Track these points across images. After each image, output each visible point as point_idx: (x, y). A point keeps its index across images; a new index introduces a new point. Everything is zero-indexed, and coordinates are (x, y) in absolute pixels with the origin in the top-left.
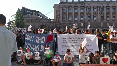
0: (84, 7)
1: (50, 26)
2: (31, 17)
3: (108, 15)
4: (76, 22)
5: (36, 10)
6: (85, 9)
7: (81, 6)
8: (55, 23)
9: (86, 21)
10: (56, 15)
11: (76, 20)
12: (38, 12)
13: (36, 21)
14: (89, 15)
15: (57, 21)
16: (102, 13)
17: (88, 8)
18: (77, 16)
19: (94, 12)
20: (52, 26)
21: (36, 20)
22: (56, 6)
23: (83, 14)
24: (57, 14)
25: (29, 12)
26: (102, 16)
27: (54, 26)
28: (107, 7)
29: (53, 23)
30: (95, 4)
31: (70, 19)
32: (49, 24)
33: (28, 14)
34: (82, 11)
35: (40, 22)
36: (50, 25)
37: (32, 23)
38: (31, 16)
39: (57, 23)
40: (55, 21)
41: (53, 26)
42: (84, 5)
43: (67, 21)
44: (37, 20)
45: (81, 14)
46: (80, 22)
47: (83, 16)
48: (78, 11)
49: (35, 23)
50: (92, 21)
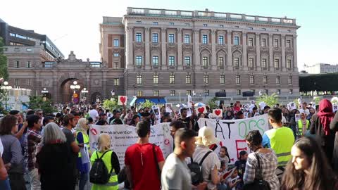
0: (192, 31)
1: (90, 82)
2: (29, 54)
3: (251, 56)
4: (172, 72)
5: (33, 31)
6: (196, 36)
7: (185, 28)
8: (104, 74)
9: (198, 68)
10: (109, 50)
11: (172, 67)
12: (43, 38)
13: (44, 66)
14: (205, 54)
15: (110, 65)
16: (236, 50)
17: (202, 34)
18: (172, 55)
19: (219, 45)
20: (96, 82)
21: (43, 63)
22: (108, 23)
23: (189, 48)
24: (110, 48)
25: (17, 36)
26: (237, 56)
27: (103, 82)
28: (248, 35)
29: (100, 74)
30: (221, 24)
31: (155, 61)
32: (88, 77)
33: (12, 44)
34: (186, 41)
35: (59, 70)
36: (90, 79)
37: (32, 74)
38: (28, 50)
40: (107, 67)
41: (101, 83)
42: (191, 24)
43: (148, 68)
44: (48, 65)
45: (183, 49)
46: (181, 71)
47: (191, 56)
48: (177, 41)
49: (42, 74)
50: (214, 68)
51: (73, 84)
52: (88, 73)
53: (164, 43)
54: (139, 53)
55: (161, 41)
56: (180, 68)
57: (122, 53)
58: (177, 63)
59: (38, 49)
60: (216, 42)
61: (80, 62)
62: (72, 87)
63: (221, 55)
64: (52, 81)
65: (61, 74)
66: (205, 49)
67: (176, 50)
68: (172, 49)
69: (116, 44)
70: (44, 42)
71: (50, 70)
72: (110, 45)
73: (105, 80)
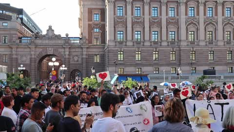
0: (178, 3)
1: (69, 58)
4: (156, 48)
5: (9, 4)
6: (182, 8)
8: (85, 50)
9: (183, 44)
10: (89, 25)
11: (155, 43)
12: (20, 12)
13: (21, 42)
14: (192, 28)
15: (90, 42)
16: (228, 23)
17: (189, 6)
18: (156, 29)
19: (208, 18)
20: (76, 59)
21: (20, 38)
23: (174, 22)
24: (90, 23)
27: (82, 58)
29: (80, 50)
31: (137, 37)
32: (67, 53)
34: (171, 14)
35: (36, 46)
36: (69, 55)
38: (4, 24)
39: (93, 51)
40: (87, 42)
41: (80, 59)
43: (130, 44)
44: (24, 40)
45: (168, 23)
46: (165, 47)
47: (176, 30)
48: (161, 15)
49: (19, 50)
50: (202, 44)
51: (52, 61)
52: (67, 50)
53: (147, 17)
54: (120, 28)
55: (144, 14)
56: (165, 44)
57: (103, 28)
58: (161, 39)
59: (15, 24)
60: (205, 14)
61: (58, 37)
62: (51, 64)
63: (210, 28)
64: (29, 57)
65: (39, 50)
66: (192, 23)
67: (159, 24)
68: (155, 23)
69: (97, 18)
70: (20, 16)
71: (28, 46)
72: (90, 19)
73: (84, 57)
